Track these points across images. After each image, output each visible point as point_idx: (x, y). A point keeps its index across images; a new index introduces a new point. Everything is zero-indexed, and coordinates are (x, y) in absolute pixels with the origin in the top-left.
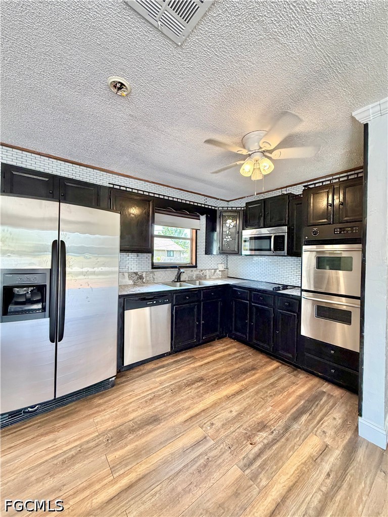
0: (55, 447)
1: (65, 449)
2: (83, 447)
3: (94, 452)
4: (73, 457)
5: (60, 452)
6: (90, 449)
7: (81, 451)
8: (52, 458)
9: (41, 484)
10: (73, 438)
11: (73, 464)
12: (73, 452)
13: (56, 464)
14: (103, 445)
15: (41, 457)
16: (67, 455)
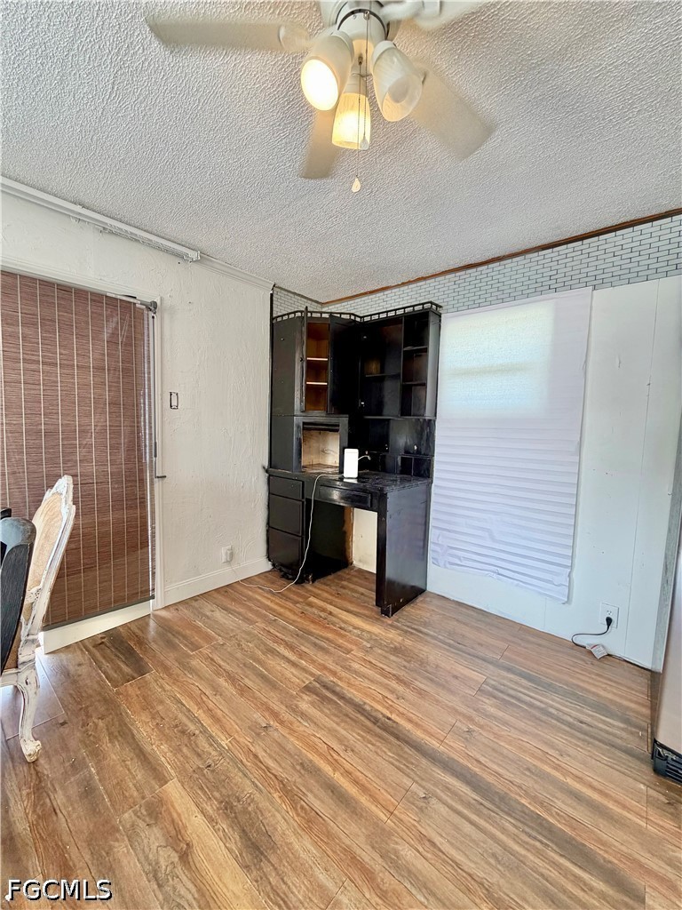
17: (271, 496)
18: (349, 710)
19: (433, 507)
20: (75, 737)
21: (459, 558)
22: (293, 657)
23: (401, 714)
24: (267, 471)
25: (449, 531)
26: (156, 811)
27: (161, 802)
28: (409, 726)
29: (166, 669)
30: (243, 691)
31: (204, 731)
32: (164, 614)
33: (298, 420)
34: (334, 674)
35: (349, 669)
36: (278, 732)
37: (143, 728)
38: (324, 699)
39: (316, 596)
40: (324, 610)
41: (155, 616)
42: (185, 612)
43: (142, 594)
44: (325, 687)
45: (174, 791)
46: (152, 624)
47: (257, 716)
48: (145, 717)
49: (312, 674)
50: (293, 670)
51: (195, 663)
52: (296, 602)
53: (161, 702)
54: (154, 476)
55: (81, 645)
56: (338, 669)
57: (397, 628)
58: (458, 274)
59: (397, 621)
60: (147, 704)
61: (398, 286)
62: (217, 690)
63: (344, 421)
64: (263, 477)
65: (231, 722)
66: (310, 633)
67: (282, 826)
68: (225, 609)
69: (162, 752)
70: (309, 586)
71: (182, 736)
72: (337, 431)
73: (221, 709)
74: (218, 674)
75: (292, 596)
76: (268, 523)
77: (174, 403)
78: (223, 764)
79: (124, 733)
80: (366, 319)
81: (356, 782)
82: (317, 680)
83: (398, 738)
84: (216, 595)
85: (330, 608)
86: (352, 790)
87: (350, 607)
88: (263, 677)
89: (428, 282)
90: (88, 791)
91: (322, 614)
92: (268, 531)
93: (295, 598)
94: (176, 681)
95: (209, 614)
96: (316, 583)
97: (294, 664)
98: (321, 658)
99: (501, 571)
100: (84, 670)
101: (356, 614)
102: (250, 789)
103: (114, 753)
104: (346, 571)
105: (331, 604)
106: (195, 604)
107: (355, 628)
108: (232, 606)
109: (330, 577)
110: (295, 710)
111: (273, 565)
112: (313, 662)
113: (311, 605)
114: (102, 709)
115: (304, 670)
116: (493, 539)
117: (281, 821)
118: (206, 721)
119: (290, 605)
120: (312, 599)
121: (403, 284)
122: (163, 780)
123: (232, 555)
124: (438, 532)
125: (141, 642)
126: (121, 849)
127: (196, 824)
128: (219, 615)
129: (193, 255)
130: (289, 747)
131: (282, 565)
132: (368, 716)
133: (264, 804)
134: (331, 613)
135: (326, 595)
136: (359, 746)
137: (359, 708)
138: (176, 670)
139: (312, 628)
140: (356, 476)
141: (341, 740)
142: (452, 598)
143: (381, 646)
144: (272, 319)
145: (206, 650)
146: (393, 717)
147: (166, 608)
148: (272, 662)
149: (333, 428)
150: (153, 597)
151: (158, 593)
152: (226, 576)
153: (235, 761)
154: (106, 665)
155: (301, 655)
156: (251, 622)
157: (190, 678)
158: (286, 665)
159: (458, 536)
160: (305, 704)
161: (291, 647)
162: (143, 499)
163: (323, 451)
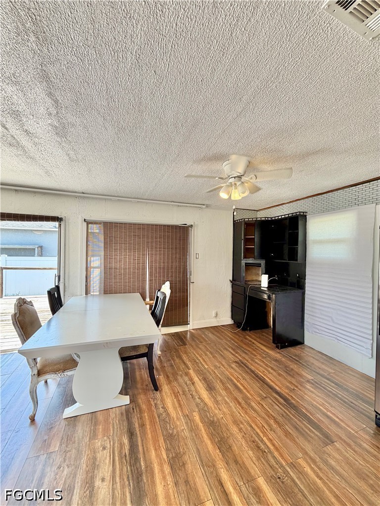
0: (266, 431)
1: (265, 439)
2: (268, 454)
3: (264, 464)
4: (259, 447)
5: (262, 436)
6: (268, 461)
7: (265, 453)
8: (257, 433)
9: (238, 432)
10: (275, 442)
11: (252, 449)
12: (263, 447)
13: (252, 437)
14: (273, 473)
15: (256, 425)
16: (260, 443)
17: (234, 293)
18: (248, 371)
19: (306, 304)
20: (168, 355)
21: (318, 329)
22: (234, 353)
23: (268, 378)
24: (231, 282)
25: (313, 316)
26: (187, 374)
27: (188, 373)
28: (269, 381)
29: (192, 346)
30: (214, 357)
31: (201, 363)
32: (192, 331)
33: (243, 262)
34: (247, 361)
35: (254, 361)
36: (223, 369)
37: (185, 358)
38: (241, 366)
39: (250, 336)
40: (250, 341)
41: (190, 331)
42: (199, 332)
43: (185, 322)
44: (243, 363)
45: (191, 372)
46: (188, 333)
47: (217, 364)
48: (185, 355)
49: (239, 359)
50: (233, 356)
51: (200, 346)
52: (240, 336)
53: (190, 353)
54: (190, 282)
55: (168, 334)
56: (249, 360)
57: (281, 354)
58: (314, 198)
59: (282, 351)
60: (186, 353)
61: (288, 203)
62: (206, 355)
63: (263, 262)
64: (230, 285)
65: (209, 363)
66: (243, 348)
67: (218, 387)
68: (213, 334)
69: (189, 364)
70: (248, 332)
71: (194, 362)
72: (260, 266)
73: (207, 359)
74: (207, 351)
75: (239, 334)
76: (232, 304)
77: (197, 257)
78: (205, 371)
79: (180, 357)
80: (273, 219)
81: (244, 387)
82: (240, 360)
83: (263, 382)
84: (211, 329)
85: (253, 341)
86: (242, 388)
87: (262, 342)
88: (221, 355)
89: (301, 201)
90: (172, 366)
91: (250, 343)
92: (232, 307)
93: (241, 335)
94: (194, 349)
95: (207, 334)
96: (251, 332)
97: (233, 354)
98: (244, 355)
99: (339, 338)
100: (170, 341)
101: (264, 346)
102: (211, 378)
103: (177, 361)
104: (267, 329)
105: (255, 340)
106: (203, 330)
107: (262, 350)
108: (216, 333)
109: (259, 331)
110: (230, 366)
111: (234, 322)
112: (240, 356)
113: (246, 339)
114: (174, 351)
115: (236, 357)
116: (334, 322)
117: (218, 386)
118: (202, 361)
119: (237, 337)
120: (247, 337)
121: (290, 202)
122: (189, 369)
123: (217, 314)
124: (308, 316)
125: (185, 337)
126: (179, 377)
127: (196, 379)
128: (210, 335)
129: (204, 206)
130: (225, 373)
131: (239, 323)
132: (255, 374)
133: (214, 381)
134: (253, 343)
135: (253, 336)
136: (248, 380)
137: (253, 372)
138: (195, 347)
139: (244, 346)
140: (267, 286)
141: (242, 377)
142: (316, 349)
143: (270, 357)
144: (234, 221)
145: (204, 343)
146: (264, 377)
147: (193, 329)
148: (225, 352)
149: (259, 265)
150: (189, 324)
151: (191, 323)
152: (214, 323)
153: (208, 371)
154: (175, 341)
155: (237, 353)
156: (222, 339)
157: (199, 350)
158: (230, 354)
159: (317, 319)
160: (233, 365)
161: (234, 350)
162: (187, 290)
163: (258, 274)
